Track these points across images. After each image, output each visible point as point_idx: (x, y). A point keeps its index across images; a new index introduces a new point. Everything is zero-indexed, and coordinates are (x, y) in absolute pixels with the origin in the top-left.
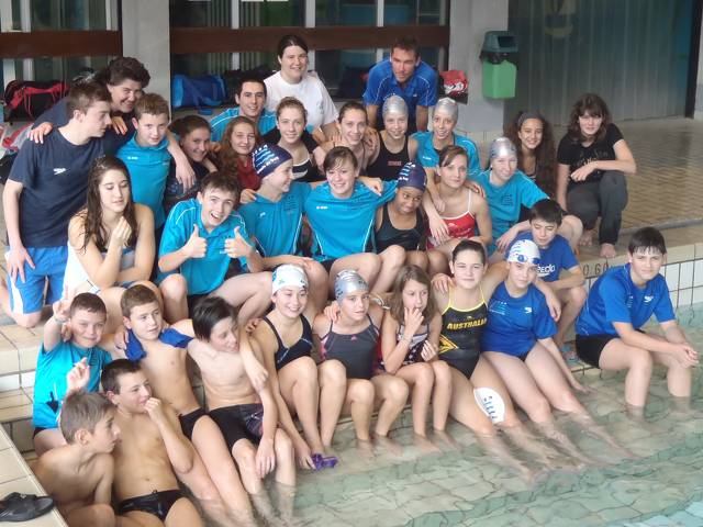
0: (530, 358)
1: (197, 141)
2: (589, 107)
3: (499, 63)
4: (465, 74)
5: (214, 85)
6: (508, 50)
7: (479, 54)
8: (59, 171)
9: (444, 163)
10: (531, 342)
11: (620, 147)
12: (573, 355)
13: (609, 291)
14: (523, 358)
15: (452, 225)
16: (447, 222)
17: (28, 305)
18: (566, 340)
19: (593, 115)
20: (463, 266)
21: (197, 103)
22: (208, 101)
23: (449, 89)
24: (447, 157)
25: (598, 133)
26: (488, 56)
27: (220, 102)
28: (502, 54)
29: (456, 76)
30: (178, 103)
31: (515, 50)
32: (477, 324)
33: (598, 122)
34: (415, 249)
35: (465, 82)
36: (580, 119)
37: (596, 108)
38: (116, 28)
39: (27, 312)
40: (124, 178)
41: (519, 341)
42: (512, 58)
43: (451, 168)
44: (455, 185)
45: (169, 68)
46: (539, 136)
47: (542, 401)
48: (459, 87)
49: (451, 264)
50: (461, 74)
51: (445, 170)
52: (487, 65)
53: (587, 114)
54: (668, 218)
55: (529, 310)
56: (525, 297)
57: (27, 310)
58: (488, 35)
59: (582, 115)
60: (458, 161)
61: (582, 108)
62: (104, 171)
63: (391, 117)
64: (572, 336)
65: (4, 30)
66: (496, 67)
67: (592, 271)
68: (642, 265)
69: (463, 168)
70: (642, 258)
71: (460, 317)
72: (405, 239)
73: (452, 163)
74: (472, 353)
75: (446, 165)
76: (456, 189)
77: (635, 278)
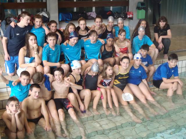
0: (140, 86)
2: (162, 19)
3: (141, 10)
4: (133, 13)
5: (69, 15)
6: (143, 6)
7: (136, 8)
8: (18, 34)
9: (119, 34)
10: (140, 81)
11: (169, 32)
12: (152, 84)
14: (138, 85)
15: (122, 50)
16: (121, 49)
17: (11, 71)
18: (150, 80)
19: (163, 21)
20: (124, 63)
21: (65, 20)
22: (68, 19)
23: (128, 16)
24: (120, 33)
25: (164, 26)
26: (138, 8)
27: (70, 20)
28: (141, 8)
29: (130, 13)
30: (60, 20)
31: (145, 6)
32: (126, 77)
33: (164, 23)
34: (112, 57)
35: (132, 15)
36: (160, 22)
37: (164, 20)
38: (45, 2)
39: (10, 73)
40: (35, 38)
41: (137, 81)
42: (144, 8)
43: (121, 35)
44: (122, 40)
45: (58, 11)
46: (146, 25)
47: (143, 96)
48: (131, 16)
49: (121, 62)
50: (132, 13)
51: (120, 36)
52: (138, 10)
53: (162, 21)
54: (181, 49)
57: (10, 72)
58: (138, 3)
60: (123, 34)
61: (160, 20)
62: (30, 36)
63: (110, 22)
64: (152, 79)
65: (18, 2)
66: (140, 11)
67: (159, 63)
68: (172, 64)
69: (124, 35)
70: (172, 62)
71: (122, 76)
72: (110, 54)
73: (122, 34)
74: (124, 84)
75: (120, 35)
76: (122, 41)
77: (170, 66)
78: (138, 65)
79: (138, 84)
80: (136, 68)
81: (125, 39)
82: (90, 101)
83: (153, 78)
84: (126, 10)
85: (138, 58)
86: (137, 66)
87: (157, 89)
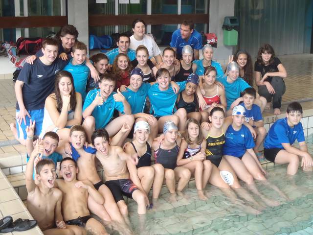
0: (244, 158)
1: (102, 65)
2: (267, 49)
3: (230, 30)
4: (216, 35)
5: (108, 40)
6: (235, 25)
7: (222, 26)
8: (40, 76)
10: (244, 151)
11: (280, 67)
12: (262, 157)
13: (279, 129)
14: (240, 158)
15: (210, 100)
19: (268, 53)
20: (216, 118)
21: (100, 47)
22: (105, 47)
23: (209, 41)
26: (226, 27)
27: (110, 47)
28: (231, 27)
29: (212, 36)
30: (92, 48)
31: (237, 24)
32: (221, 143)
34: (195, 111)
35: (216, 38)
36: (262, 54)
37: (270, 50)
38: (65, 14)
41: (239, 151)
42: (235, 28)
43: (209, 76)
45: (88, 32)
46: (246, 61)
48: (213, 41)
50: (214, 35)
52: (225, 31)
53: (266, 52)
54: (303, 97)
55: (243, 136)
56: (241, 130)
58: (226, 18)
59: (263, 53)
60: (212, 73)
61: (263, 50)
62: (61, 77)
64: (262, 149)
65: (16, 16)
66: (229, 32)
67: (270, 121)
68: (293, 118)
69: (214, 76)
70: (293, 115)
71: (214, 140)
72: (190, 107)
73: (209, 74)
74: (219, 156)
75: (207, 75)
76: (211, 85)
77: (289, 124)
78: (239, 125)
79: (240, 155)
80: (236, 129)
81: (215, 83)
82: (162, 187)
83: (264, 146)
84: (203, 30)
85: (239, 113)
86: (238, 127)
87: (272, 164)
